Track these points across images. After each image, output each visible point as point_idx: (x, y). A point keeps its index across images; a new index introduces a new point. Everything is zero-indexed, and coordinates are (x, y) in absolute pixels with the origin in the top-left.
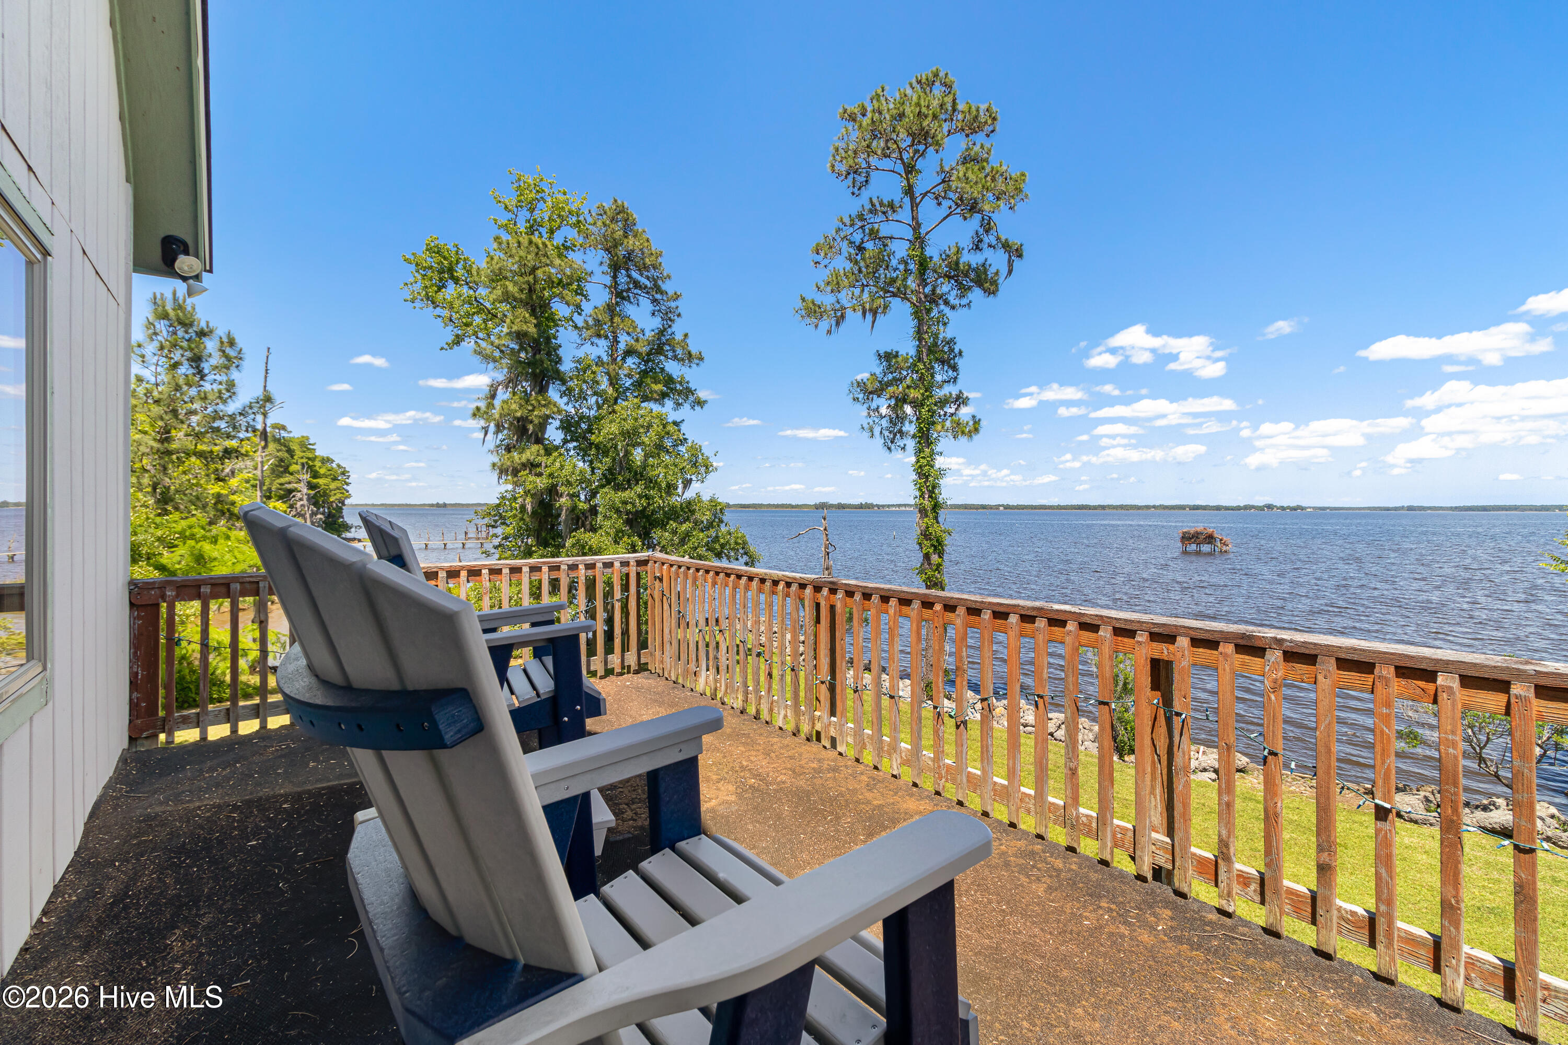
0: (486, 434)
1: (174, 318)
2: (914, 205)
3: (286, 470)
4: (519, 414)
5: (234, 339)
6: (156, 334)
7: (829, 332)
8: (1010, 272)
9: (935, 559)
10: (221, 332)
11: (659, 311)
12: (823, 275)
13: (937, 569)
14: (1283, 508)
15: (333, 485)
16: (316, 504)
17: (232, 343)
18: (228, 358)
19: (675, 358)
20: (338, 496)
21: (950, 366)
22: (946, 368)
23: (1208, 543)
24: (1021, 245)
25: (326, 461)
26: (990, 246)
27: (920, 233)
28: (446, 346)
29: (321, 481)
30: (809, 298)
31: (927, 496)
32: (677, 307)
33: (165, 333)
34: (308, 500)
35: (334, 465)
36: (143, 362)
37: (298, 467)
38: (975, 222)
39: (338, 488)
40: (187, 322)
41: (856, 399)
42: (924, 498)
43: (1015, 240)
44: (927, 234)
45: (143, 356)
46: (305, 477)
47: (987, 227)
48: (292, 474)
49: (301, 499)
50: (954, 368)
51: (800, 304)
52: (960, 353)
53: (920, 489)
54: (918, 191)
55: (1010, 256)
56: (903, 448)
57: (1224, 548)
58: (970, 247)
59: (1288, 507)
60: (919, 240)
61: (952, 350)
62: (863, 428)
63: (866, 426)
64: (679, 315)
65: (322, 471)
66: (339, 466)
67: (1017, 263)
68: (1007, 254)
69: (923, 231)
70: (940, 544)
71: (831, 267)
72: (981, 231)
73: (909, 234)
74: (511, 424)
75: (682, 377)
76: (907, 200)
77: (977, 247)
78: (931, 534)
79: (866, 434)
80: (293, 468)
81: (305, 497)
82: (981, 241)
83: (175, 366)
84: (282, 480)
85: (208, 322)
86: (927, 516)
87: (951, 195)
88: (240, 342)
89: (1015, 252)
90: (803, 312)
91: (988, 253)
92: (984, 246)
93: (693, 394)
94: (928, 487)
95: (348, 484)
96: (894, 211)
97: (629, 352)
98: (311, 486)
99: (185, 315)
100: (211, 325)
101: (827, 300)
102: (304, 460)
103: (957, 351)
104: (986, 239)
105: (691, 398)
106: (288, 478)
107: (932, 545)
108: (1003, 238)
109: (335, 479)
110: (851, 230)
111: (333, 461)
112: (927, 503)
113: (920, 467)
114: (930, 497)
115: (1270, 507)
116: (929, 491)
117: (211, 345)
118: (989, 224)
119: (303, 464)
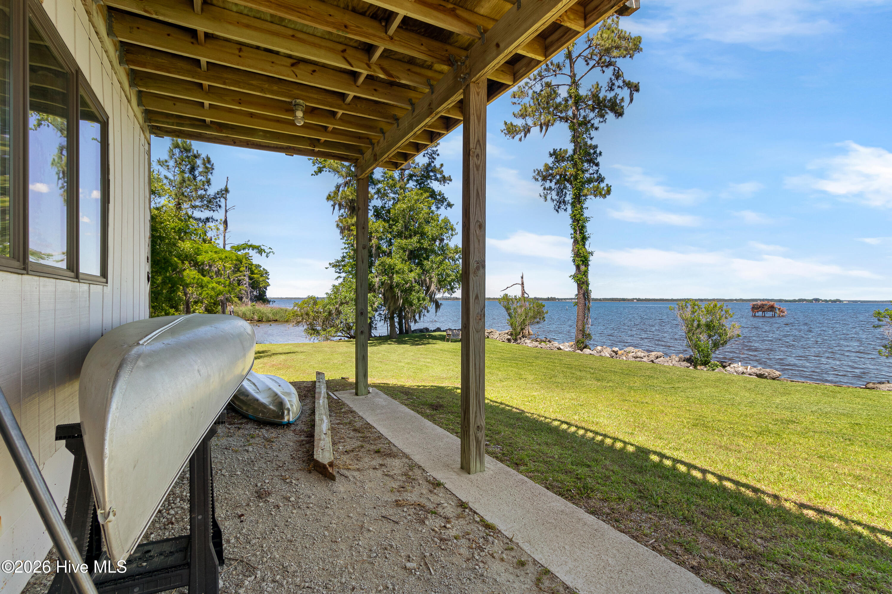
0: (334, 209)
1: (182, 147)
2: (572, 63)
3: (238, 270)
4: (351, 198)
5: (209, 159)
6: (173, 155)
7: (520, 140)
8: (631, 100)
9: (583, 268)
10: (203, 156)
11: (427, 153)
12: (517, 109)
13: (584, 274)
14: (826, 301)
15: (261, 279)
16: (253, 288)
17: (209, 161)
18: (207, 168)
19: (436, 179)
20: (264, 284)
21: (594, 163)
22: (592, 164)
23: (770, 311)
24: (638, 83)
25: (258, 266)
26: (619, 87)
27: (575, 79)
28: (314, 173)
29: (255, 276)
30: (509, 122)
31: (578, 232)
32: (437, 150)
33: (178, 155)
34: (249, 284)
35: (262, 269)
36: (168, 169)
37: (244, 268)
38: (609, 71)
39: (263, 281)
40: (188, 148)
41: (537, 180)
42: (576, 234)
43: (634, 81)
44: (579, 80)
45: (168, 166)
46: (247, 273)
47: (618, 75)
48: (241, 272)
49: (245, 284)
50: (597, 165)
51: (504, 127)
52: (600, 153)
53: (574, 229)
54: (574, 55)
55: (631, 91)
56: (566, 210)
57: (782, 314)
58: (607, 88)
59: (830, 300)
60: (575, 83)
61: (595, 152)
62: (541, 196)
63: (542, 194)
64: (438, 155)
65: (256, 272)
66: (264, 269)
67: (635, 94)
68: (629, 90)
69: (577, 79)
70: (586, 260)
71: (522, 103)
72: (613, 78)
73: (569, 81)
74: (347, 204)
75: (440, 192)
76: (568, 61)
77: (611, 89)
78: (580, 253)
79: (542, 199)
80: (242, 269)
81: (247, 284)
82: (613, 84)
83: (183, 172)
84: (236, 275)
85: (197, 151)
86: (578, 243)
87: (595, 57)
88: (213, 160)
89: (634, 88)
90: (506, 131)
91: (617, 90)
92: (615, 88)
93: (446, 200)
94: (579, 227)
95: (268, 279)
96: (560, 69)
97: (411, 177)
98: (251, 278)
99: (186, 145)
100: (199, 152)
101: (519, 122)
102: (247, 265)
103: (598, 152)
104: (617, 84)
105: (445, 203)
106: (239, 274)
107: (581, 260)
108: (627, 81)
109: (262, 276)
110: (534, 82)
111: (261, 267)
112: (579, 237)
113: (575, 216)
114: (581, 233)
115: (817, 300)
116: (579, 229)
117: (199, 162)
118: (618, 72)
119: (246, 267)
